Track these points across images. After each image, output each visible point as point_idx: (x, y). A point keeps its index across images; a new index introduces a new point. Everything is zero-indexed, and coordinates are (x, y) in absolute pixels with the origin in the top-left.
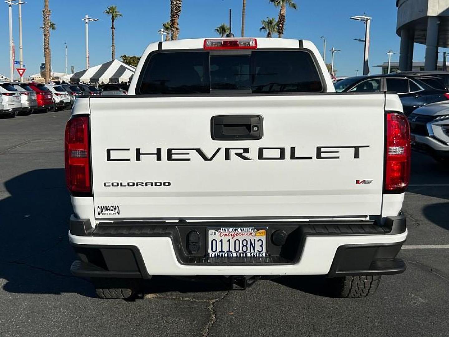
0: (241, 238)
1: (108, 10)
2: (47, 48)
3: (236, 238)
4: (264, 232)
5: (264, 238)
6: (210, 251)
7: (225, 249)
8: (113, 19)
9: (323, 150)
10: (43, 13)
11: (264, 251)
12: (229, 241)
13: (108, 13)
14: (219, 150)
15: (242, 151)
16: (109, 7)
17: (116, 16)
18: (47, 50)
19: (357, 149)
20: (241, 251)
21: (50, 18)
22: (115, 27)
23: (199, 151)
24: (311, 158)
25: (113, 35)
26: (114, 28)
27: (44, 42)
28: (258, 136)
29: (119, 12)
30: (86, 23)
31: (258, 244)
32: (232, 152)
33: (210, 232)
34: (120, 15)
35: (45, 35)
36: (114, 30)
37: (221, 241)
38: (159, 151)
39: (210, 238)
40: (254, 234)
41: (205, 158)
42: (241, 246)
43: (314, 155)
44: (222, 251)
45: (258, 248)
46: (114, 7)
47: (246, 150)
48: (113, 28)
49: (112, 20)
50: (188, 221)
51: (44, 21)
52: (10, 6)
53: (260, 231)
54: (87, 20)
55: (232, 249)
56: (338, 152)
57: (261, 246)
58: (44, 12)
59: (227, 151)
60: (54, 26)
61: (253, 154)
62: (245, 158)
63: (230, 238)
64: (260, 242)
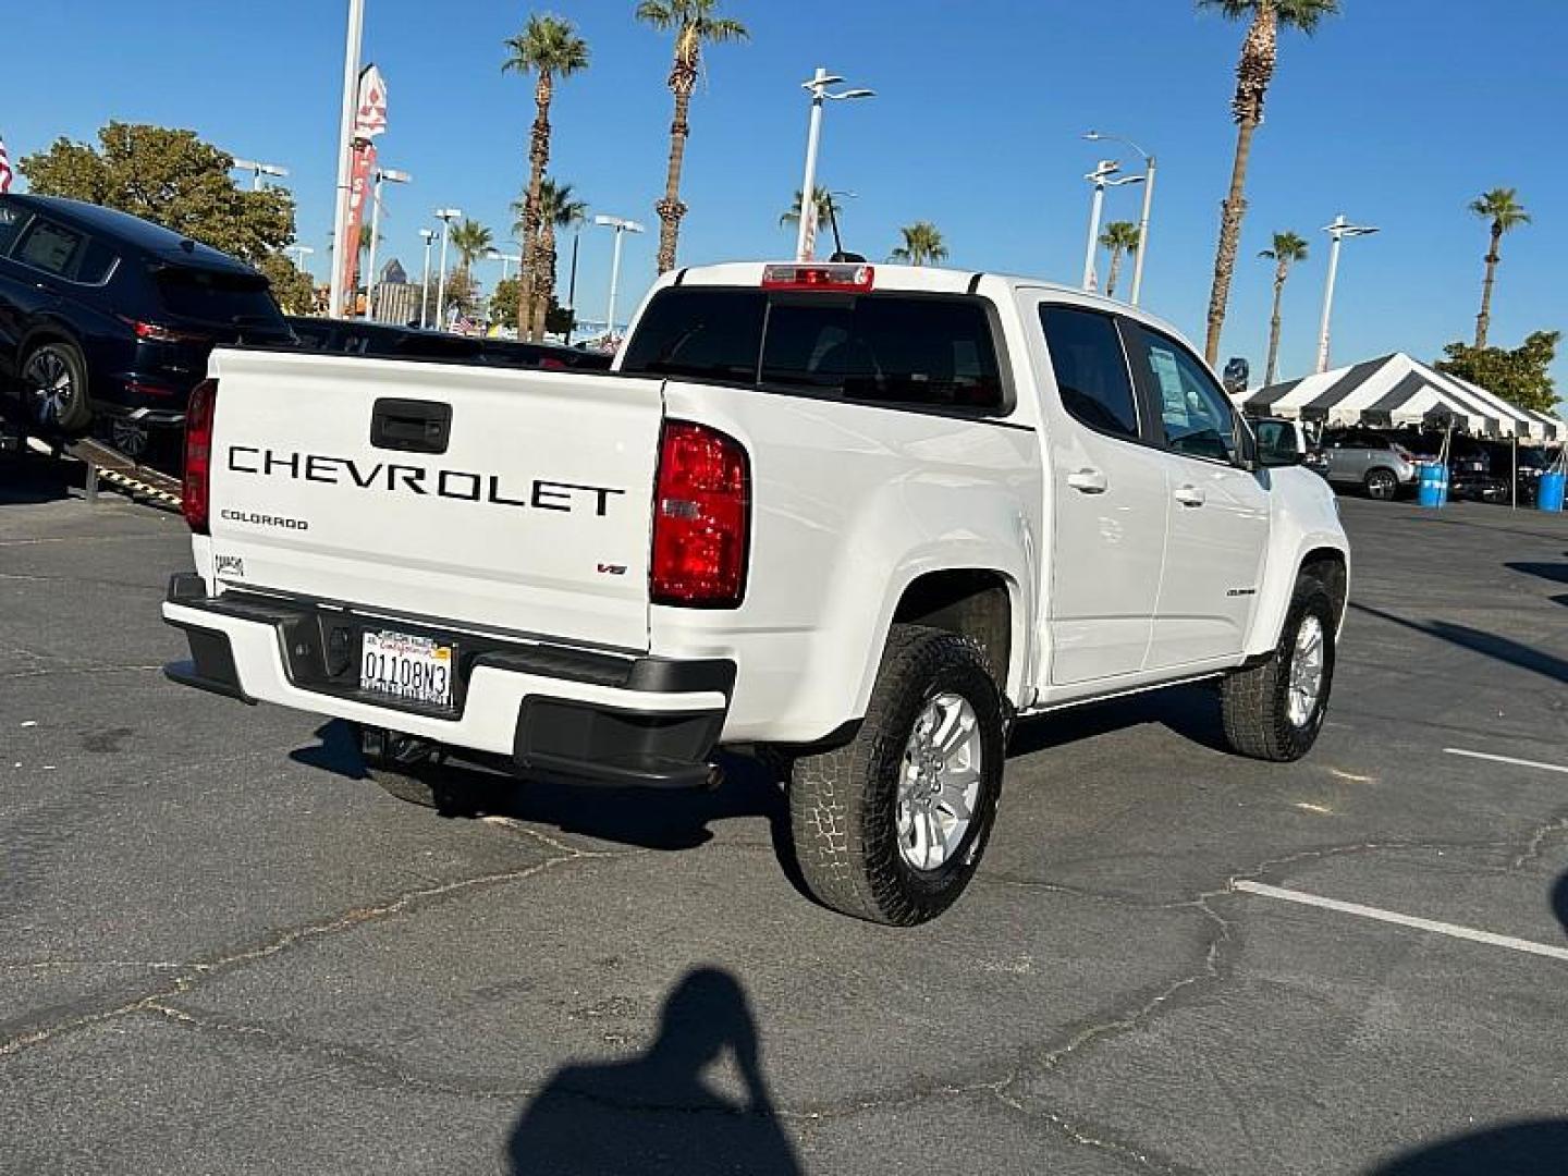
0: (413, 658)
1: (1485, 202)
2: (1217, 313)
3: (405, 656)
4: (448, 650)
5: (447, 664)
6: (363, 676)
7: (388, 677)
8: (1497, 229)
9: (543, 488)
10: (1221, 209)
11: (446, 693)
12: (394, 659)
13: (1482, 210)
14: (379, 467)
15: (412, 474)
16: (1489, 193)
17: (1509, 220)
18: (1217, 318)
19: (602, 493)
20: (410, 686)
21: (1239, 225)
22: (1498, 254)
23: (350, 465)
24: (521, 504)
25: (1489, 281)
26: (1497, 260)
27: (1214, 294)
28: (440, 448)
29: (1522, 208)
30: (1336, 239)
31: (438, 675)
32: (399, 474)
33: (367, 636)
34: (1524, 218)
35: (1219, 274)
36: (1497, 266)
37: (382, 657)
38: (295, 457)
39: (367, 648)
40: (433, 653)
41: (359, 482)
42: (412, 675)
43: (528, 498)
44: (380, 680)
45: (437, 684)
46: (1506, 192)
47: (421, 474)
48: (1492, 259)
49: (1493, 232)
50: (354, 611)
51: (1222, 233)
52: (1100, 188)
53: (443, 649)
54: (1338, 233)
55: (397, 679)
56: (568, 497)
57: (442, 680)
58: (1225, 206)
59: (392, 469)
60: (1303, 248)
61: (430, 483)
62: (419, 490)
63: (396, 653)
64: (441, 671)
